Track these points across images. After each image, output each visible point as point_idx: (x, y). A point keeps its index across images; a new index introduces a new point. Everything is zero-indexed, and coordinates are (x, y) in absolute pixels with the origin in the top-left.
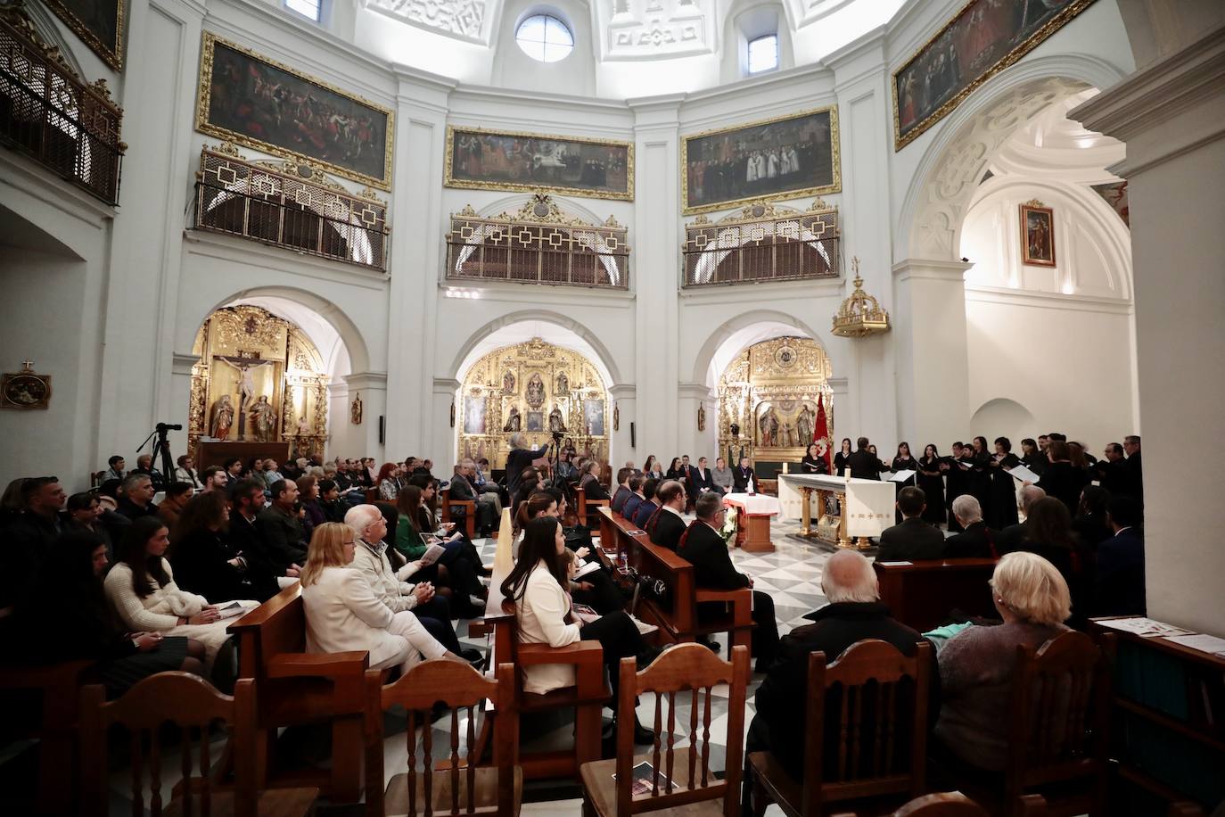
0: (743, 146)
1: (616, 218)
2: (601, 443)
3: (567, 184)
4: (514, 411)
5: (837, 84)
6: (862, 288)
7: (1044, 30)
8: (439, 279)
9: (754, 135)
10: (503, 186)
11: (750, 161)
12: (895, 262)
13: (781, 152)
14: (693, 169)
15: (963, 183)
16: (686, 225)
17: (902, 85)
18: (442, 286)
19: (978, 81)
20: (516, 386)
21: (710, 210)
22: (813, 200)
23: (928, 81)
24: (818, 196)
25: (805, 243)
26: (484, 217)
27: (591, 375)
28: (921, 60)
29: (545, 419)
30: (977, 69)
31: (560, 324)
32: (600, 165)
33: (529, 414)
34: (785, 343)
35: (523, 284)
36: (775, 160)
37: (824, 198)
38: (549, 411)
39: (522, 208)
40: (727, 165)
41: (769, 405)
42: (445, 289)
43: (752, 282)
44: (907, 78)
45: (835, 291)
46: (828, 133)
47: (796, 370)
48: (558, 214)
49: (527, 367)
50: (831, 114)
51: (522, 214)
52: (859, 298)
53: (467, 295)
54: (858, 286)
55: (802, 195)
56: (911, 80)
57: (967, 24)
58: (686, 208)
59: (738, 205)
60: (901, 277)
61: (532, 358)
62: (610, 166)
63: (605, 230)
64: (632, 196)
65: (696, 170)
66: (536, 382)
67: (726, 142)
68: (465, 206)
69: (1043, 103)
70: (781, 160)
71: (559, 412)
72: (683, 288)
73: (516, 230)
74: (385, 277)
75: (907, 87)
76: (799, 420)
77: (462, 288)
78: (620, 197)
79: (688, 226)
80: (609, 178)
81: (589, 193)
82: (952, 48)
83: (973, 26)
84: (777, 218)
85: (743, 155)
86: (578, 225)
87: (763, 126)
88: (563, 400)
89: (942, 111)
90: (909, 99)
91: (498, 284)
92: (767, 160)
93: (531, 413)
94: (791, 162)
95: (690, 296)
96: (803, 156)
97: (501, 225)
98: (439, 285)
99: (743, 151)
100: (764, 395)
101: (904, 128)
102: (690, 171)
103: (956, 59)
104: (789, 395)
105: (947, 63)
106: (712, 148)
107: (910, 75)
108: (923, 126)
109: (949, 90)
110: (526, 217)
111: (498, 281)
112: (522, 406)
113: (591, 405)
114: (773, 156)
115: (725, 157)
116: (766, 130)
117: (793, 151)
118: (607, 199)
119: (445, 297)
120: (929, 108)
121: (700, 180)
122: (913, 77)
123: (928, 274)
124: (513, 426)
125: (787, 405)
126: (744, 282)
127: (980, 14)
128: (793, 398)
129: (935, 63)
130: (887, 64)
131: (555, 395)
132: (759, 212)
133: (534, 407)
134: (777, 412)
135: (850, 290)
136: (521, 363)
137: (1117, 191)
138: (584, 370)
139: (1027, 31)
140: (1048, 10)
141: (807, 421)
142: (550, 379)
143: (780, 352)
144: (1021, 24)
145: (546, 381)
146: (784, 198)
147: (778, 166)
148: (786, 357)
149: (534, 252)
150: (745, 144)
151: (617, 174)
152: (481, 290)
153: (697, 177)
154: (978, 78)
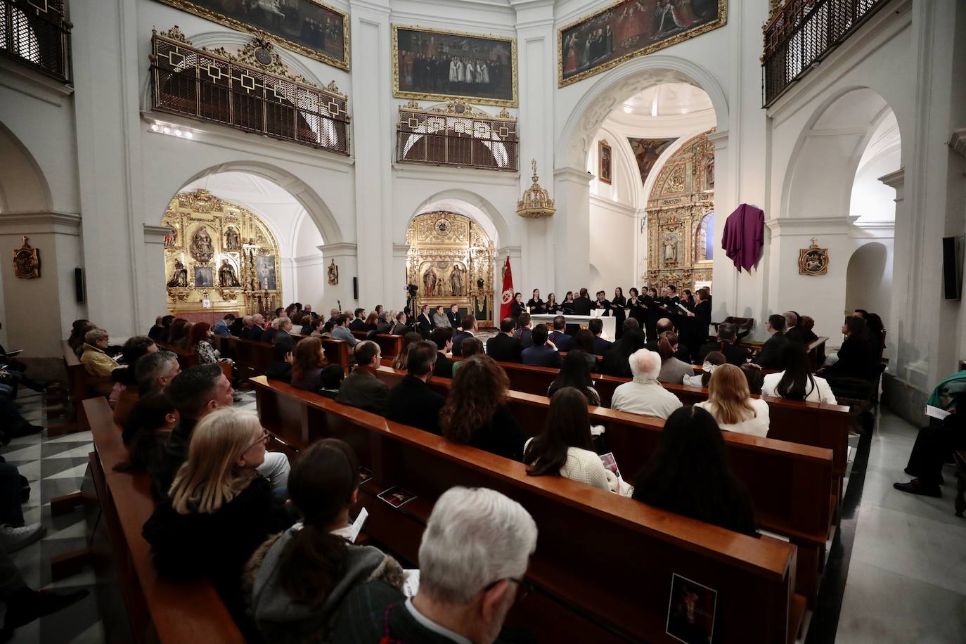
0: (446, 49)
1: (337, 84)
2: (273, 297)
3: (288, 37)
4: (179, 265)
5: (518, 22)
6: (537, 183)
7: (674, 39)
8: (141, 108)
9: (455, 43)
10: (216, 16)
11: (452, 63)
12: (556, 169)
13: (476, 64)
14: (403, 57)
15: (597, 121)
16: (400, 106)
17: (566, 41)
18: (146, 117)
19: (627, 57)
20: (179, 238)
21: (418, 97)
22: (501, 109)
23: (588, 45)
24: (505, 107)
25: (478, 140)
26: (197, 45)
27: (261, 232)
28: (583, 27)
29: (215, 274)
30: (625, 48)
31: (274, 180)
32: (319, 26)
33: (196, 269)
34: (443, 216)
35: (247, 132)
36: (471, 68)
37: (508, 110)
38: (218, 266)
39: (242, 48)
40: (432, 62)
41: (429, 264)
42: (150, 122)
43: (456, 166)
44: (571, 37)
45: (513, 182)
46: (510, 58)
47: (450, 238)
48: (281, 65)
49: (192, 219)
50: (512, 44)
51: (243, 56)
52: (536, 190)
53: (178, 133)
54: (535, 181)
55: (491, 103)
56: (573, 39)
57: (620, 15)
58: (398, 90)
59: (442, 100)
60: (560, 178)
61: (197, 210)
62: (328, 31)
63: (328, 94)
64: (348, 67)
65: (406, 58)
66: (204, 236)
67: (432, 42)
68: (172, 26)
69: (654, 83)
70: (476, 70)
71: (230, 267)
72: (397, 162)
73: (237, 73)
74: (66, 90)
75: (571, 43)
76: (452, 276)
77: (173, 125)
78: (338, 65)
79: (402, 107)
80: (328, 43)
81: (309, 53)
82: (608, 27)
83: (625, 17)
84: (474, 117)
85: (447, 57)
86: (301, 82)
87: (463, 37)
88: (234, 255)
89: (599, 68)
90: (572, 53)
91: (218, 127)
92: (465, 67)
93: (199, 268)
94: (484, 77)
95: (402, 170)
96: (491, 71)
97: (219, 61)
98: (141, 115)
99: (446, 54)
100: (426, 256)
101: (568, 72)
102: (401, 58)
103: (611, 35)
104: (445, 257)
105: (604, 36)
106: (420, 43)
107: (574, 35)
108: (583, 75)
109: (604, 56)
110: (247, 60)
111: (218, 123)
112: (186, 260)
113: (260, 260)
114: (469, 65)
115: (431, 54)
116: (465, 41)
117: (485, 66)
118: (326, 63)
119: (151, 131)
120: (588, 64)
121: (410, 68)
122: (576, 37)
123: (574, 179)
124: (180, 280)
125: (443, 264)
126: (447, 165)
127: (631, 11)
128: (447, 259)
129: (594, 33)
130: (555, 21)
131: (225, 250)
132: (460, 109)
133: (202, 261)
134: (435, 270)
135: (526, 184)
136: (183, 214)
137: (637, 144)
138: (253, 227)
139: (662, 35)
140: (676, 27)
141: (459, 277)
142: (218, 235)
143: (438, 223)
144: (658, 28)
145: (215, 237)
146: (477, 103)
147: (474, 74)
148: (442, 228)
149: (258, 100)
150: (447, 48)
151: (335, 41)
152: (196, 130)
153: (407, 65)
154: (627, 55)
